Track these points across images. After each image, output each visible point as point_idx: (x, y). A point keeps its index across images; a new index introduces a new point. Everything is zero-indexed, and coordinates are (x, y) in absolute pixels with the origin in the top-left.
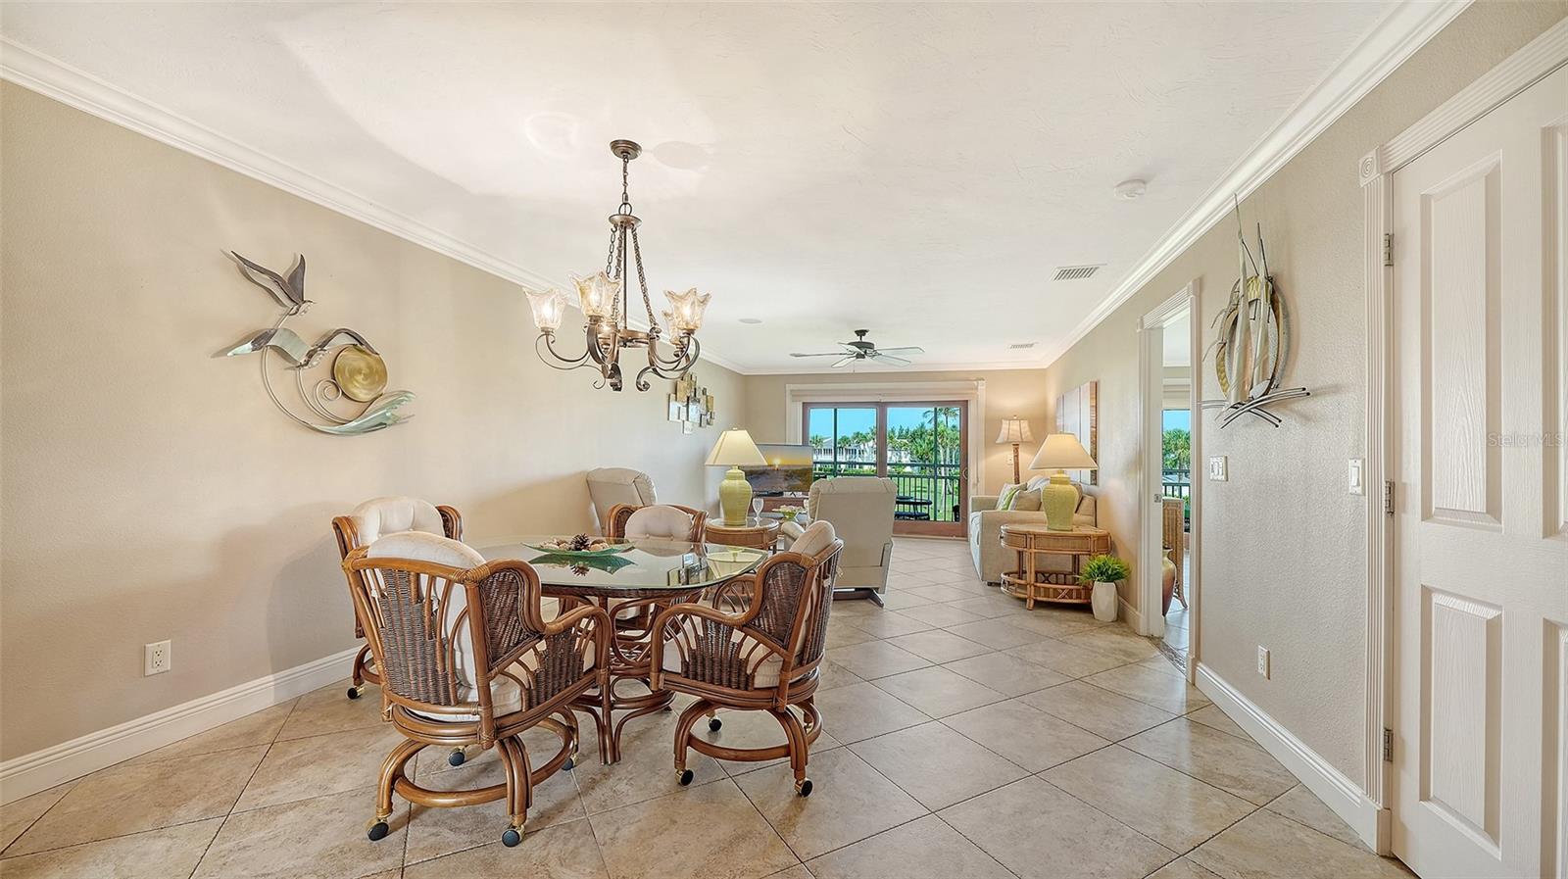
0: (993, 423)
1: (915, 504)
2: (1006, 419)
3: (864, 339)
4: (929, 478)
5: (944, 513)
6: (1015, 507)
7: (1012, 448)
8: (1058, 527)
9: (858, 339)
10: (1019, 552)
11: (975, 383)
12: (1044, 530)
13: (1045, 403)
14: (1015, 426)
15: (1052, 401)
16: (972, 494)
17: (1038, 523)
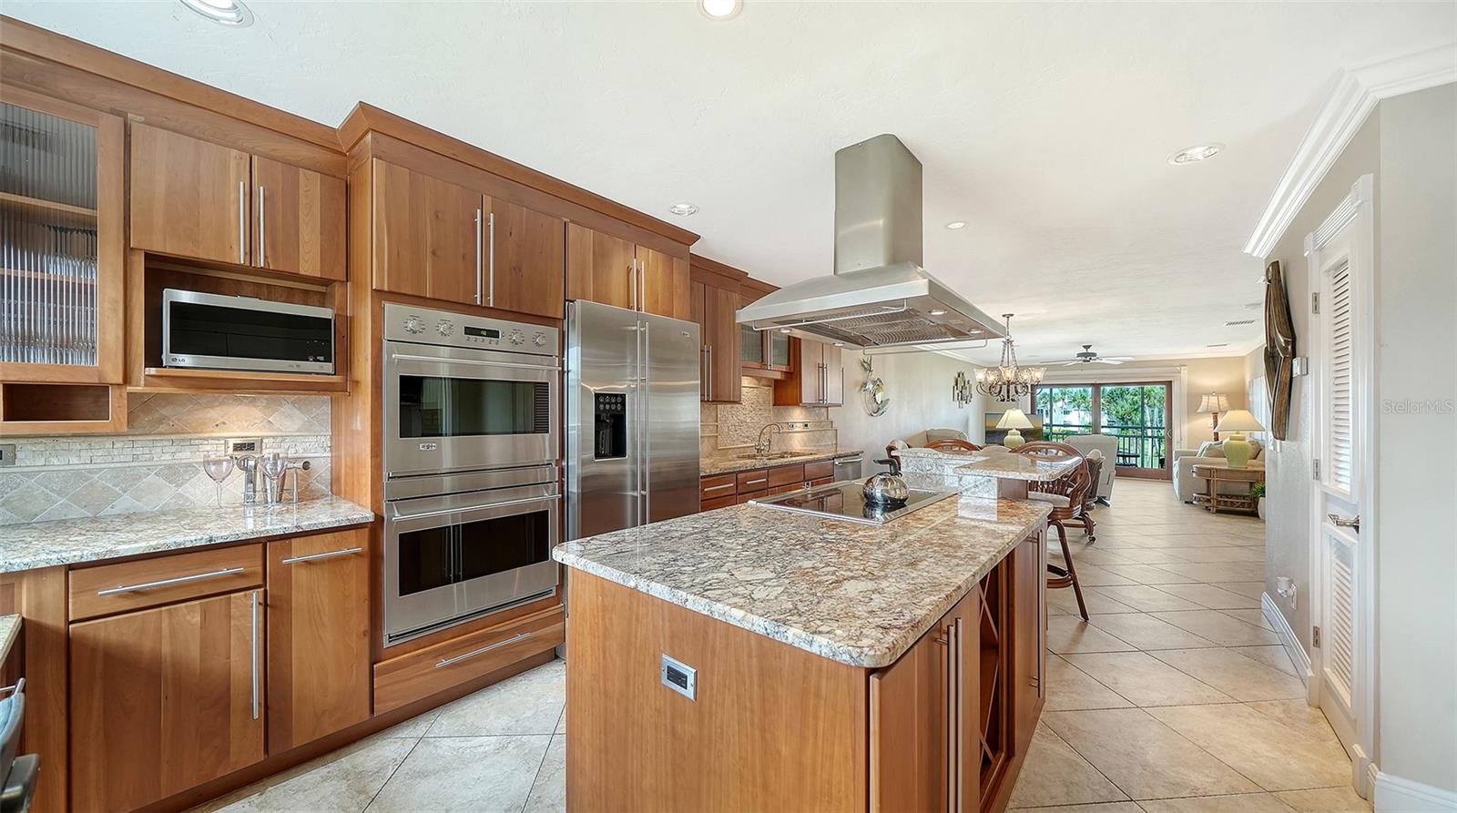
0: (1194, 398)
1: (1124, 457)
2: (1205, 394)
3: (1089, 351)
4: (1137, 437)
5: (1152, 463)
6: (1206, 455)
7: (1212, 416)
8: (1235, 466)
9: (1085, 351)
10: (1208, 480)
11: (1178, 368)
12: (1226, 468)
13: (1243, 382)
14: (1214, 400)
15: (1248, 380)
16: (1176, 448)
17: (1222, 464)
